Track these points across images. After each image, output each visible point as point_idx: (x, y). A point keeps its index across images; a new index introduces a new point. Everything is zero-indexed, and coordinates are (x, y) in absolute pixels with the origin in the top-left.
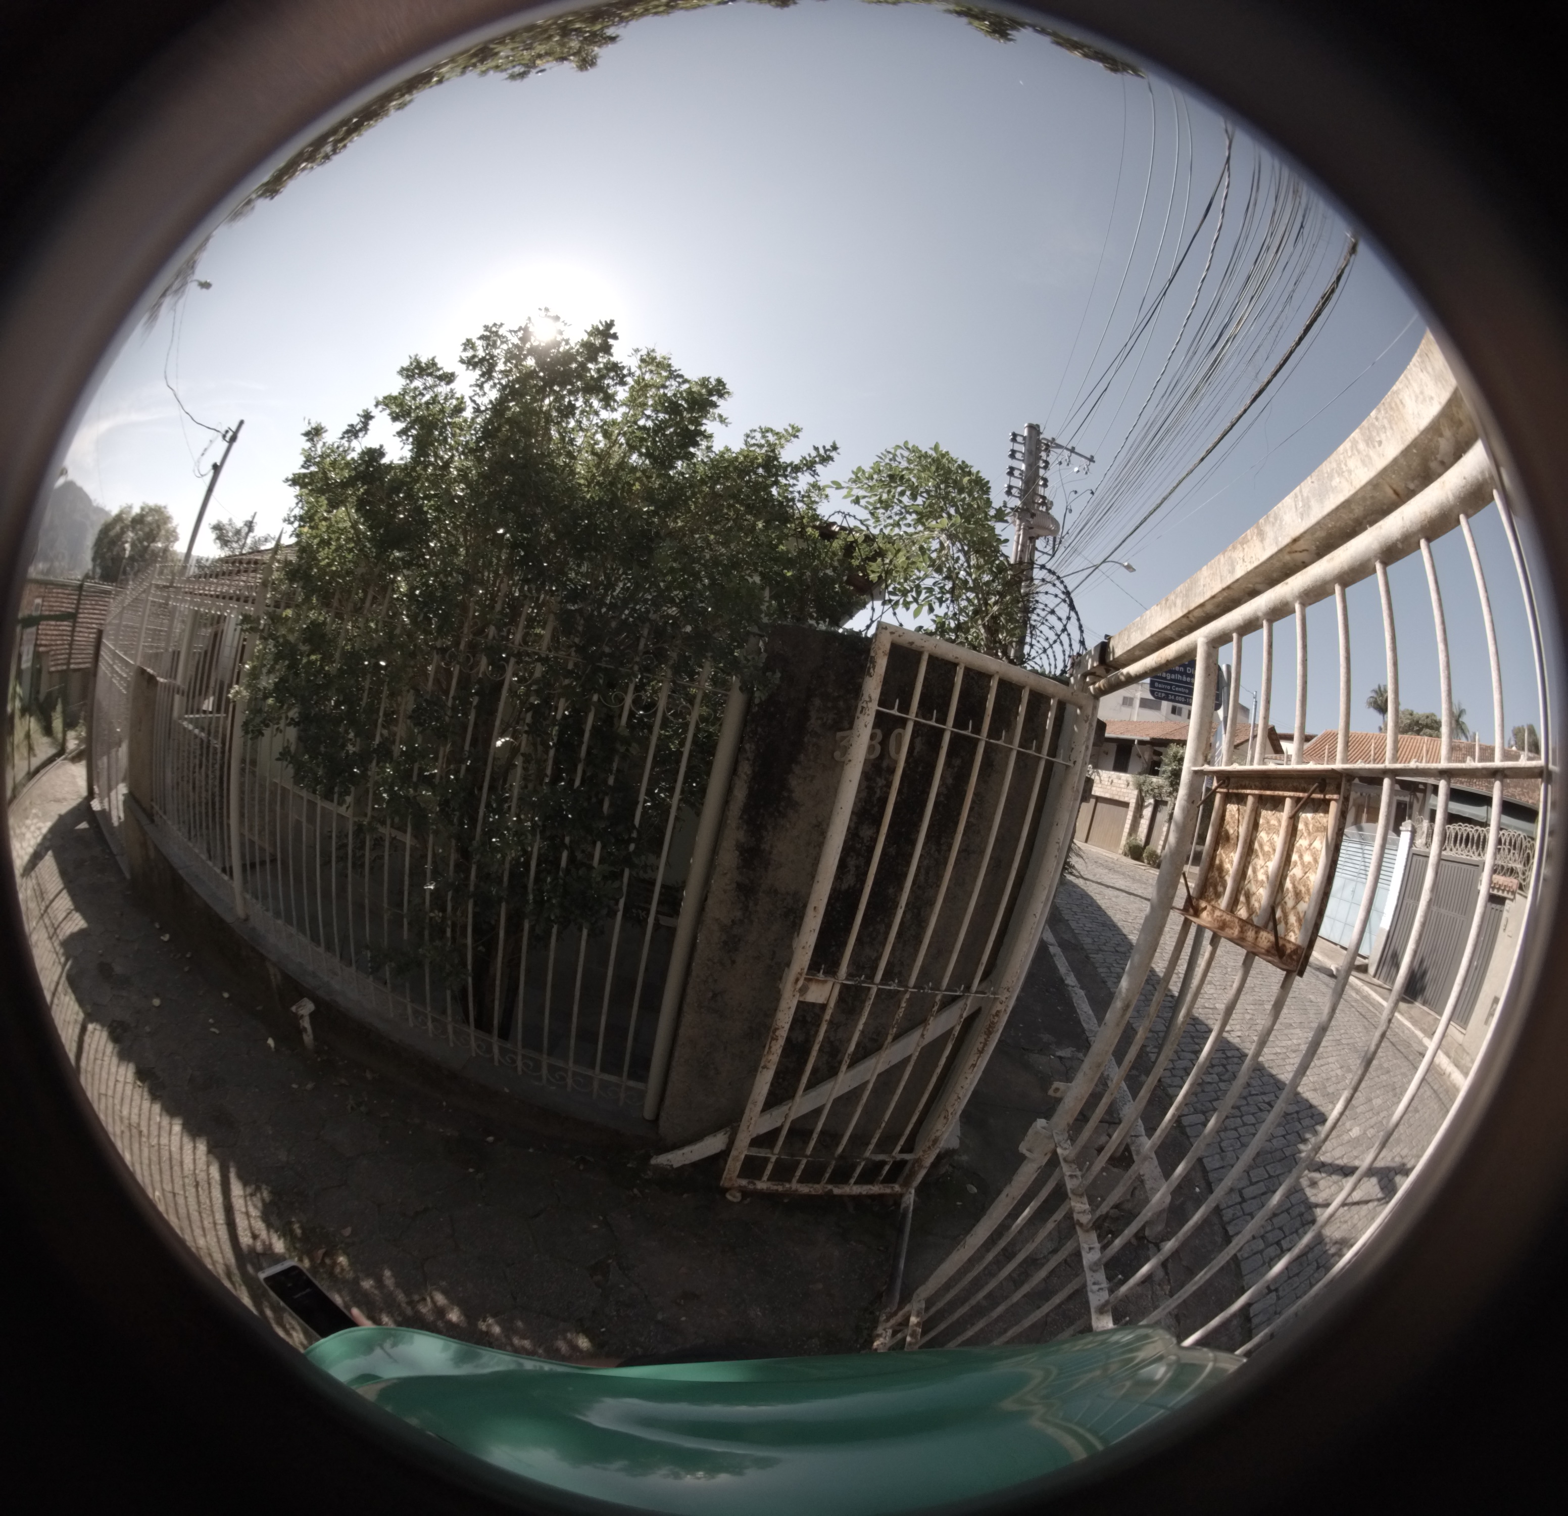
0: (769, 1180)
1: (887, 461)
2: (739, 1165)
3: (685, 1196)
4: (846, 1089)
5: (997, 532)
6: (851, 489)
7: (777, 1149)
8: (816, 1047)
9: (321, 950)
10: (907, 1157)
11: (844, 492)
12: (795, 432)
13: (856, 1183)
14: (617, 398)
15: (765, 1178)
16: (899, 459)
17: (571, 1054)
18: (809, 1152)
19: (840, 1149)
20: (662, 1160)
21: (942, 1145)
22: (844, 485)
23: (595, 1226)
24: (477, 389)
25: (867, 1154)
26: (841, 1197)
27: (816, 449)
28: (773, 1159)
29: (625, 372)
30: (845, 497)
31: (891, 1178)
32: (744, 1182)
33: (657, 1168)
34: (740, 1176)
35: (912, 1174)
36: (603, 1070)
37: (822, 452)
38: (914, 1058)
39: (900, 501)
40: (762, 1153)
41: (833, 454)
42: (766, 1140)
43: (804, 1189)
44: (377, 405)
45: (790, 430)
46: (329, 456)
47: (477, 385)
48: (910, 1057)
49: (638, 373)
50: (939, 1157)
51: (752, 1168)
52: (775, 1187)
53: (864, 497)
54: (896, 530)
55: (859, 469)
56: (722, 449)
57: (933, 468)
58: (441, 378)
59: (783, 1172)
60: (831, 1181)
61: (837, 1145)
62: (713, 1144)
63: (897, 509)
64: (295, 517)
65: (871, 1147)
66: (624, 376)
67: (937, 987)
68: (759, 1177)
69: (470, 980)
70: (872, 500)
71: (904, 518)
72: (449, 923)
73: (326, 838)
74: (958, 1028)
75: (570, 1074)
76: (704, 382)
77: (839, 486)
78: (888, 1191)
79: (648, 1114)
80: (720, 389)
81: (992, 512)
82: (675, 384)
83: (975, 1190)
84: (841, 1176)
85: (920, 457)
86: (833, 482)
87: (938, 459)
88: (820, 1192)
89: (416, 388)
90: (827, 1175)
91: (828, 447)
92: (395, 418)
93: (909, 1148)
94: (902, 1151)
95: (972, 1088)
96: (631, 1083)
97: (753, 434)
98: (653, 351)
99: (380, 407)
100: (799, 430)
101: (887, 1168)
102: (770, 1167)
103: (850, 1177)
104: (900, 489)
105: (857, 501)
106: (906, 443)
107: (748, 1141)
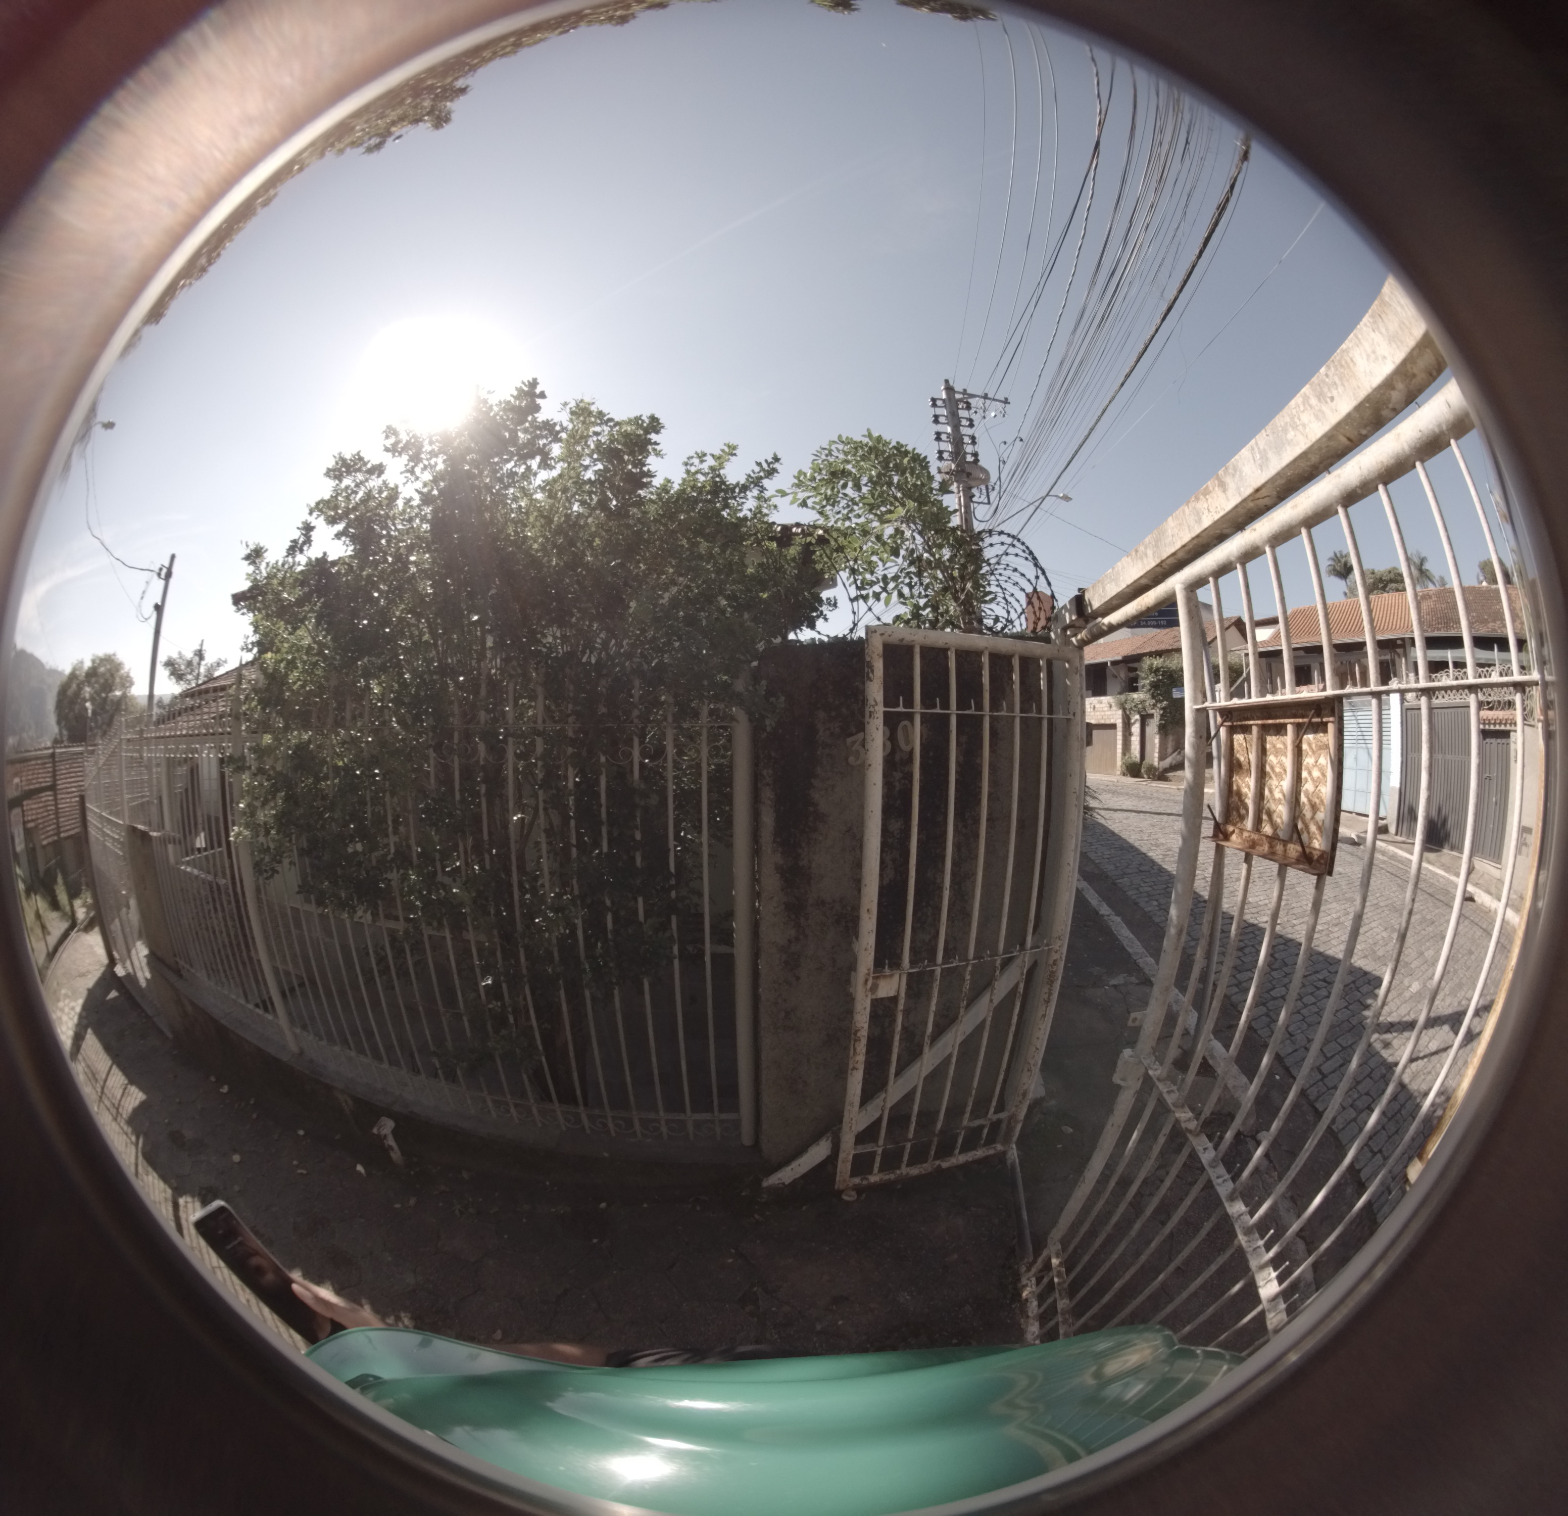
0: (880, 1171)
1: (824, 457)
2: (849, 1165)
3: (804, 1208)
4: (931, 1068)
5: (945, 504)
6: (796, 493)
7: (881, 1142)
8: (897, 1038)
9: (385, 1065)
10: (1002, 1115)
11: (790, 497)
12: (731, 450)
13: (960, 1153)
14: (553, 455)
15: (876, 1170)
16: (835, 453)
17: (660, 1104)
18: (911, 1135)
19: (939, 1125)
20: (773, 1180)
21: (1031, 1096)
22: (788, 491)
23: (730, 1261)
24: (408, 475)
25: (965, 1122)
26: (949, 1169)
27: (759, 464)
28: (880, 1151)
29: (558, 428)
30: (792, 503)
31: (990, 1141)
32: (857, 1180)
33: (774, 1190)
34: (853, 1174)
35: (1010, 1130)
36: (694, 1110)
37: (765, 466)
38: (988, 1023)
39: (846, 495)
40: (868, 1148)
41: (776, 465)
42: (867, 1135)
43: (914, 1171)
44: (311, 513)
45: (727, 449)
46: (275, 576)
47: (407, 471)
48: (983, 1022)
49: (570, 427)
50: (1031, 1108)
51: (861, 1165)
52: (887, 1177)
53: (809, 497)
54: (847, 524)
55: (800, 472)
56: (662, 482)
57: (873, 456)
58: (370, 472)
59: (891, 1160)
60: (936, 1157)
61: (935, 1122)
62: (818, 1152)
63: (843, 503)
64: (253, 643)
65: (967, 1115)
66: (558, 432)
67: (995, 953)
68: (871, 1172)
69: (544, 1059)
70: (817, 500)
71: (852, 510)
72: (510, 1009)
73: (364, 954)
74: (1022, 985)
75: (663, 1122)
76: (637, 421)
77: (783, 494)
78: (992, 1152)
79: (747, 1140)
80: (655, 425)
81: (935, 485)
82: (606, 429)
83: (1071, 1130)
84: (945, 1150)
85: (856, 448)
86: (778, 491)
87: (875, 447)
88: (930, 1169)
89: (347, 487)
90: (933, 1153)
91: (770, 460)
92: (332, 521)
93: (1001, 1108)
94: (995, 1112)
95: (1046, 1037)
96: (724, 1116)
97: (692, 461)
98: (582, 401)
99: (315, 514)
100: (735, 448)
101: (986, 1131)
102: (878, 1159)
103: (954, 1148)
104: (842, 482)
105: (804, 504)
106: (840, 437)
107: (853, 1140)
